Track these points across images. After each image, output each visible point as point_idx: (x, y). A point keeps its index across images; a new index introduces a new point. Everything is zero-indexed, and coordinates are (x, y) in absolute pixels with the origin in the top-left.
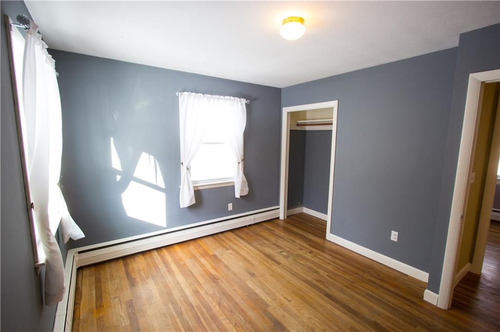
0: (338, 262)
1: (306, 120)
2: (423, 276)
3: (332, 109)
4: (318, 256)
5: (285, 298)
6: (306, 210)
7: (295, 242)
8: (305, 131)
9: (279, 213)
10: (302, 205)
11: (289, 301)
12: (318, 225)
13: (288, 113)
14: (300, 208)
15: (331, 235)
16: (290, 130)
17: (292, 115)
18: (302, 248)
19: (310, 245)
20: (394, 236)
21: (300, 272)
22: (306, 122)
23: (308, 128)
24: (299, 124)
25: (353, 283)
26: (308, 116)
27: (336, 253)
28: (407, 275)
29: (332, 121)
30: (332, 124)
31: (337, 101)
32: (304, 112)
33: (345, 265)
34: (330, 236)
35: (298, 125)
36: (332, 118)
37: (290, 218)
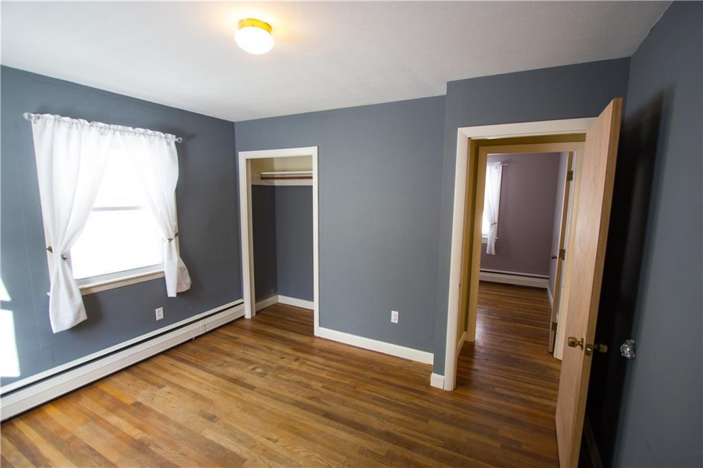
0: (334, 364)
1: (273, 171)
2: (427, 358)
3: (311, 157)
4: (308, 363)
5: (268, 439)
6: (283, 299)
7: (273, 349)
8: (274, 187)
9: (243, 310)
10: (276, 292)
11: (275, 441)
12: (302, 318)
13: (247, 160)
14: (273, 298)
15: (320, 328)
16: (252, 186)
17: (254, 164)
18: (284, 356)
19: (294, 349)
20: (395, 316)
21: (285, 393)
22: (274, 175)
23: (277, 183)
24: (263, 176)
25: (355, 387)
26: (277, 166)
27: (329, 352)
28: (411, 361)
29: (312, 174)
30: (311, 178)
31: (316, 147)
32: (271, 160)
33: (342, 366)
34: (319, 331)
35: (262, 178)
36: (312, 170)
37: (259, 314)
